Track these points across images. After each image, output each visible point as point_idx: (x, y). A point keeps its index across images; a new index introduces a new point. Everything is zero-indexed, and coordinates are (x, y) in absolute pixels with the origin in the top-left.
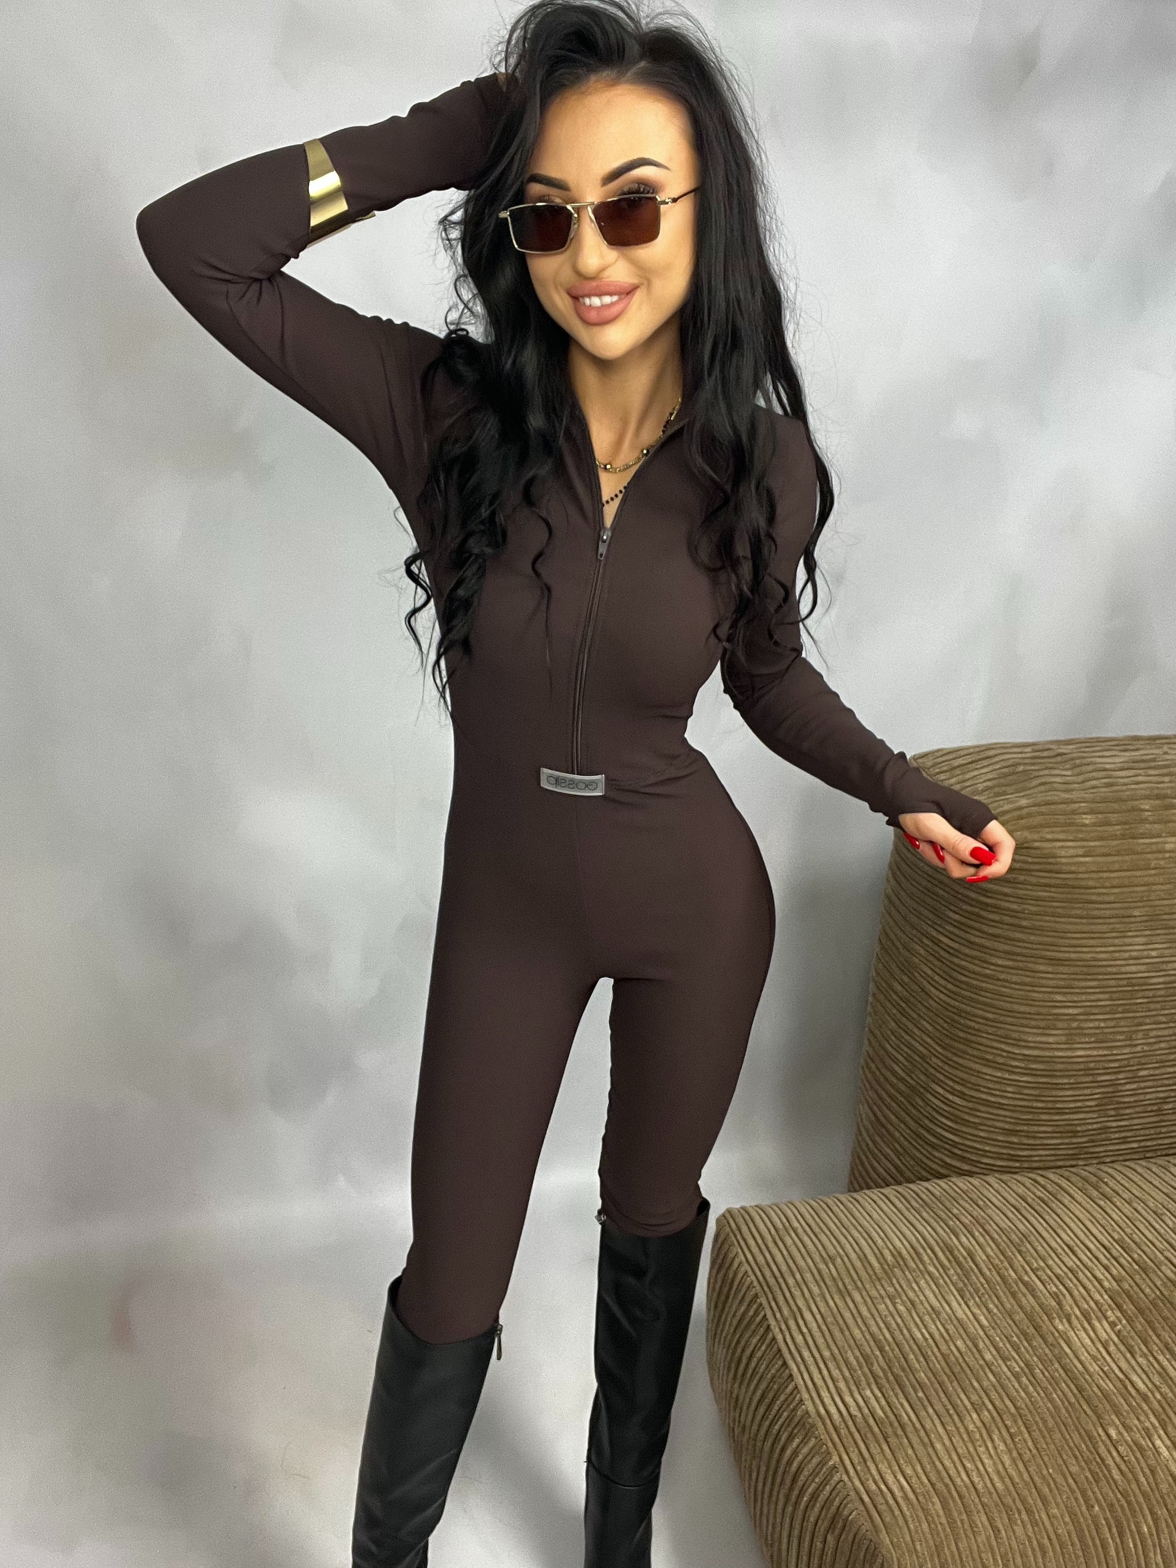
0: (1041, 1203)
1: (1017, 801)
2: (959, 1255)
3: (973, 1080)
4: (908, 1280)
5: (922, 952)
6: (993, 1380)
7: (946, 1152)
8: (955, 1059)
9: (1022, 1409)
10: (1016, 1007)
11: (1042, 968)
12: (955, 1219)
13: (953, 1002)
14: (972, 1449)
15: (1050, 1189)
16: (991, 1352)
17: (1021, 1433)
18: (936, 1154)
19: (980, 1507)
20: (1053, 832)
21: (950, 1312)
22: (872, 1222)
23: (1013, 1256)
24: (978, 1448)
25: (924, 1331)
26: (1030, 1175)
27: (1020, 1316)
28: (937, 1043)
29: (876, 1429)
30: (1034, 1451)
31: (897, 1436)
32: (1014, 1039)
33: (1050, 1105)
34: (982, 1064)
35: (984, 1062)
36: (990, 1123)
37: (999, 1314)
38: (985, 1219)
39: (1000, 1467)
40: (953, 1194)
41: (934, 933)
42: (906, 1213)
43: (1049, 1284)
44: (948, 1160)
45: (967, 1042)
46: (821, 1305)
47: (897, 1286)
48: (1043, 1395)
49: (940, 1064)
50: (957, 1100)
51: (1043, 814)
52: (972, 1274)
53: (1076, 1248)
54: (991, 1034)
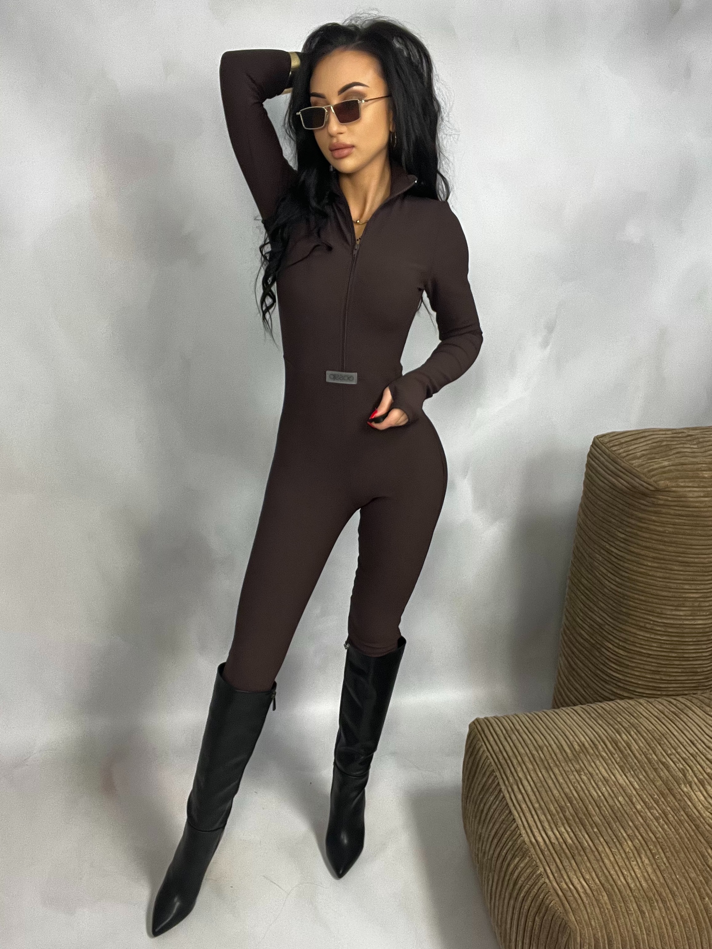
0: (674, 715)
1: (662, 463)
2: (621, 746)
3: (632, 639)
4: (589, 761)
5: (601, 559)
6: (642, 821)
7: (614, 686)
8: (620, 626)
9: (660, 838)
10: (659, 593)
11: (676, 568)
12: (618, 724)
13: (619, 590)
14: (627, 863)
15: (680, 707)
16: (640, 804)
17: (659, 853)
18: (607, 686)
19: (632, 898)
20: (684, 482)
21: (615, 780)
22: (566, 726)
23: (655, 747)
24: (632, 863)
25: (598, 791)
26: (667, 699)
27: (659, 783)
28: (608, 616)
29: (567, 851)
30: (667, 864)
31: (580, 855)
32: (658, 613)
33: (680, 655)
34: (637, 629)
35: (639, 628)
36: (642, 666)
37: (646, 782)
38: (638, 724)
39: (646, 874)
40: (617, 709)
41: (608, 546)
42: (587, 720)
43: (678, 763)
44: (615, 690)
45: (628, 615)
46: (533, 775)
47: (582, 765)
48: (673, 830)
49: (611, 629)
50: (621, 652)
51: (678, 470)
52: (629, 757)
53: (695, 742)
54: (643, 610)
